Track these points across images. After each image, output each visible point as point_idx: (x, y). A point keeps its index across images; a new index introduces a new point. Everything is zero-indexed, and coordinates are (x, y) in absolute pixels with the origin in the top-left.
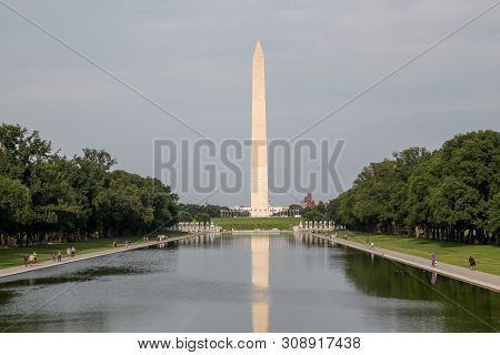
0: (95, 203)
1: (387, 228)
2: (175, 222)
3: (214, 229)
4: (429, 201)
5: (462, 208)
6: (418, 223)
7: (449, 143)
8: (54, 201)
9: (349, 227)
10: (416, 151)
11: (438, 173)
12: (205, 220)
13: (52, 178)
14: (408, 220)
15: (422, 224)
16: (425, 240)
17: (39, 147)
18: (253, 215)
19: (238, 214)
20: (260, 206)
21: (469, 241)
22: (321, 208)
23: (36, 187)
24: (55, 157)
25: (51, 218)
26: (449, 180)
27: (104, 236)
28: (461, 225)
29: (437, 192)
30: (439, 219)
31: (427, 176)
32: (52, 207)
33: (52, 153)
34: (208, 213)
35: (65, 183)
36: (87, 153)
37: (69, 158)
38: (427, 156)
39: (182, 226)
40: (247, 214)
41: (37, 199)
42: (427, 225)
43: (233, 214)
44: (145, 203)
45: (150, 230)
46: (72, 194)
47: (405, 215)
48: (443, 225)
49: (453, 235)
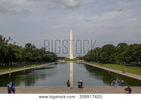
0: (43, 56)
1: (93, 61)
2: (57, 60)
3: (64, 61)
4: (100, 56)
5: (106, 57)
6: (98, 60)
7: (103, 46)
8: (36, 56)
9: (87, 61)
10: (98, 48)
11: (102, 51)
12: (62, 59)
13: (36, 52)
14: (97, 59)
15: (99, 60)
16: (99, 63)
17: (34, 47)
18: (70, 59)
19: (68, 58)
20: (71, 57)
21: (107, 63)
22: (82, 57)
23: (34, 54)
24: (37, 49)
25: (36, 59)
26: (104, 53)
27: (45, 62)
28: (106, 60)
29: (101, 55)
30: (102, 59)
31: (100, 52)
32: (36, 57)
33: (36, 48)
34: (63, 58)
35: (38, 53)
36: (42, 48)
37: (39, 49)
38: (100, 49)
39: (58, 61)
40: (69, 58)
41: (34, 56)
42: (100, 60)
43: (67, 58)
44: (52, 56)
45: (53, 61)
46: (39, 55)
47: (96, 59)
48: (103, 60)
49: (104, 62)
